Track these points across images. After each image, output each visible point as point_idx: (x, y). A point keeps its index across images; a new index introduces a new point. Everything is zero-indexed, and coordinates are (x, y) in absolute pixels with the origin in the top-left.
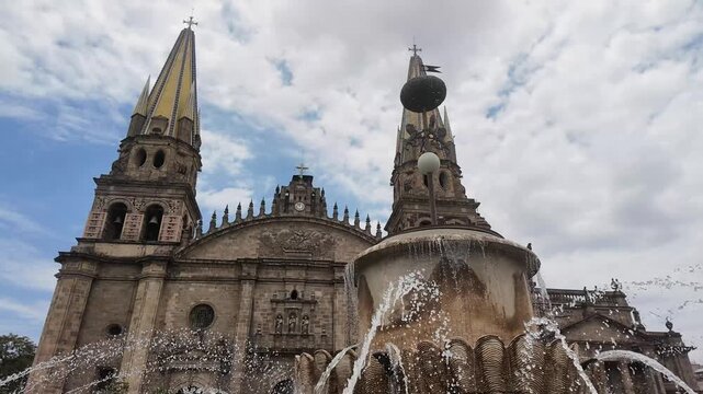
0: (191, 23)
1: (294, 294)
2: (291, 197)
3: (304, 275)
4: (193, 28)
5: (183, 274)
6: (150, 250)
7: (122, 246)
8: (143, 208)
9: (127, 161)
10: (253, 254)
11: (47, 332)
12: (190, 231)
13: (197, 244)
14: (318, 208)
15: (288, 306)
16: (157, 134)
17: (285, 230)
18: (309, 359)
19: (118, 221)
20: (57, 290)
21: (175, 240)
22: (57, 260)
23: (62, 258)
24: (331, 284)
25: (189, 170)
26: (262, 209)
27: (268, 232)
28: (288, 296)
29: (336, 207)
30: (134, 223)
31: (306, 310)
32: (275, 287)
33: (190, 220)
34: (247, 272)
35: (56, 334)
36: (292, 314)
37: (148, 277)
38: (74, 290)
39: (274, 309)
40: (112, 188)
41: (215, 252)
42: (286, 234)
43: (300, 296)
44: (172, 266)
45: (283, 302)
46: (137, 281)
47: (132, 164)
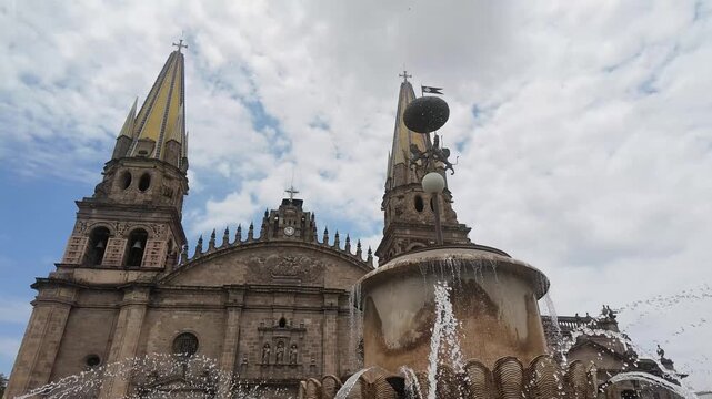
0: (180, 46)
1: (283, 322)
2: (281, 222)
3: (293, 302)
4: (183, 51)
5: (166, 302)
6: (132, 276)
7: (103, 271)
8: (127, 233)
9: (111, 184)
10: (239, 280)
11: (20, 362)
12: (175, 257)
13: (182, 269)
14: (308, 233)
15: (276, 334)
16: (142, 157)
17: (274, 255)
18: (316, 385)
19: (100, 245)
20: (33, 319)
21: (159, 266)
22: (33, 286)
23: (39, 284)
24: (321, 311)
25: (175, 193)
26: (251, 234)
27: (256, 257)
28: (277, 324)
29: (326, 232)
30: (117, 248)
31: (295, 339)
32: (262, 315)
33: (175, 245)
34: (234, 298)
35: (29, 365)
36: (281, 343)
37: (129, 304)
38: (50, 318)
39: (261, 338)
40: (94, 211)
41: (200, 278)
42: (275, 260)
43: (288, 324)
44: (155, 292)
45: (272, 330)
46: (118, 309)
47: (116, 187)
